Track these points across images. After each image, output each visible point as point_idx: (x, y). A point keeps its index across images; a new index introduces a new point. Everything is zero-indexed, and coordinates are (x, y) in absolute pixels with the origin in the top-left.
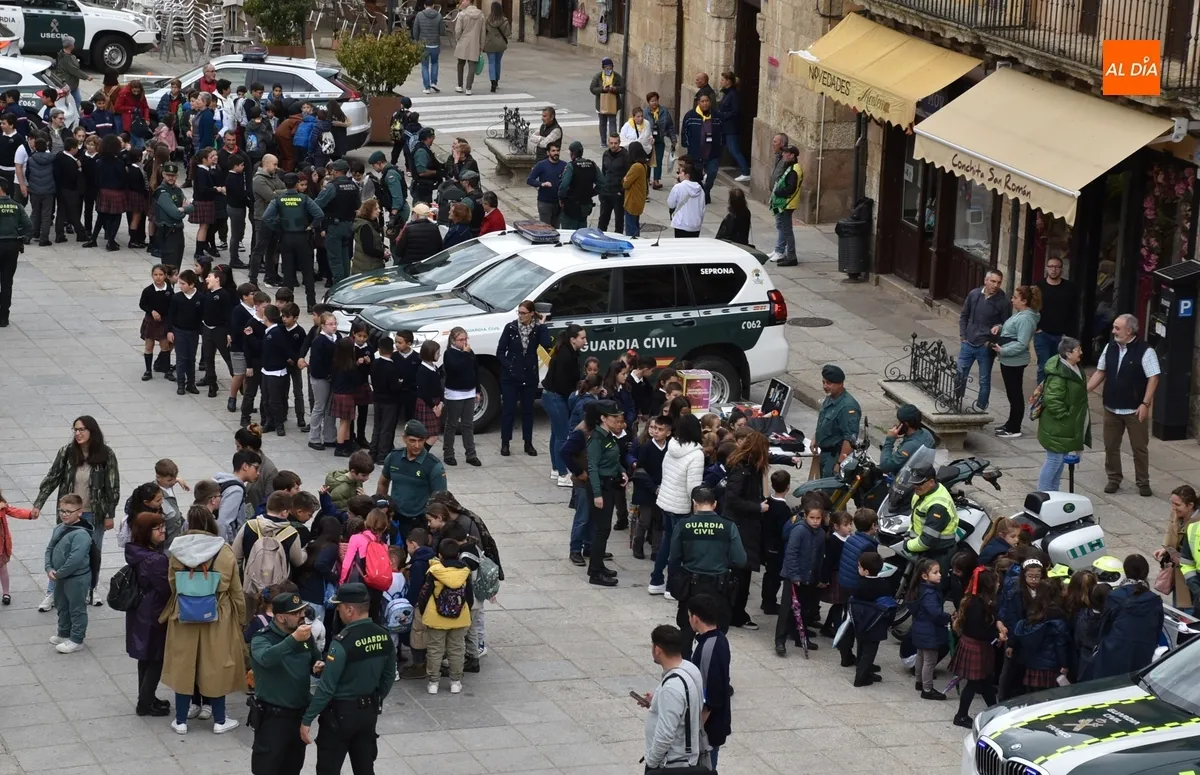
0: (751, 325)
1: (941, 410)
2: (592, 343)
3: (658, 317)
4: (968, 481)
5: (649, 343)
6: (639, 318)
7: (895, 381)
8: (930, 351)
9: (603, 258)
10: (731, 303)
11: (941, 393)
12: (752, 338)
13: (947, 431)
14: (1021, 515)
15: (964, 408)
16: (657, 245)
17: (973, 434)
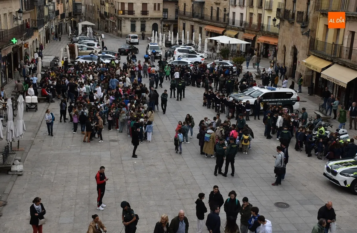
0: (294, 101)
1: (323, 115)
2: (269, 103)
3: (279, 100)
4: (327, 127)
5: (278, 104)
9: (271, 91)
10: (291, 98)
12: (294, 103)
13: (324, 119)
14: (335, 132)
16: (280, 89)
17: (328, 119)
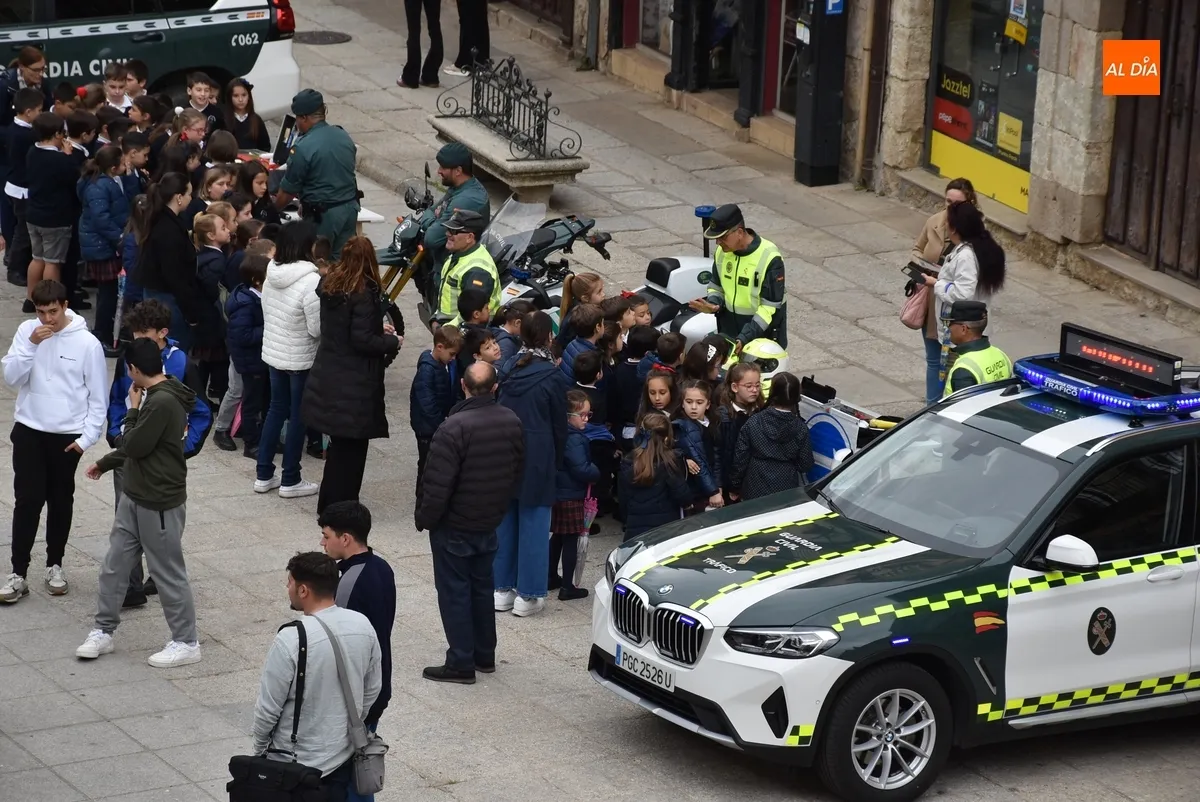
0: (245, 40)
1: (518, 154)
4: (568, 248)
5: (96, 68)
6: (80, 31)
7: (452, 116)
8: (498, 72)
10: (215, 8)
11: (516, 131)
13: (527, 184)
14: (642, 291)
15: (548, 150)
17: (561, 187)
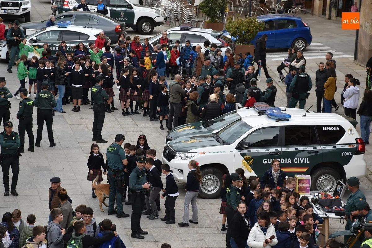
0: (347, 154)
2: (269, 159)
3: (301, 148)
5: (296, 161)
6: (292, 149)
9: (276, 121)
10: (337, 143)
12: (347, 160)
16: (305, 116)
